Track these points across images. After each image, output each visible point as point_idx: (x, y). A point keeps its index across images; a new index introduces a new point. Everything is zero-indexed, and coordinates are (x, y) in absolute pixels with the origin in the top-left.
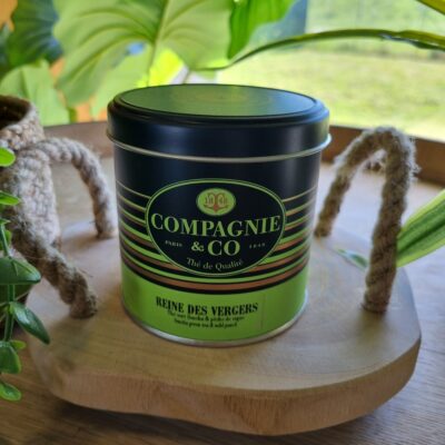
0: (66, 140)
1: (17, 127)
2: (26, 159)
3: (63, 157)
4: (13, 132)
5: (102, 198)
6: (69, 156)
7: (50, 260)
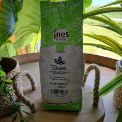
0: (24, 71)
1: (14, 70)
2: (17, 79)
3: (24, 75)
4: (13, 71)
5: (33, 82)
6: (25, 74)
7: (27, 101)
